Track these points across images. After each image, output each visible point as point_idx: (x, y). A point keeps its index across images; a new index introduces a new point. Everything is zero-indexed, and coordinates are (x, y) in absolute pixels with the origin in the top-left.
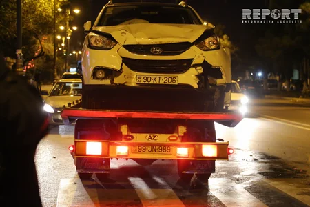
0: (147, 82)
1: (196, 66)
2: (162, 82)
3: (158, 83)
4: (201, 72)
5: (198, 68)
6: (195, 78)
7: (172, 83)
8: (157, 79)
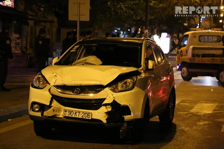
0: (70, 116)
1: (106, 105)
2: (80, 117)
3: (77, 117)
4: (110, 109)
5: (107, 107)
6: (105, 115)
7: (87, 118)
8: (77, 114)
